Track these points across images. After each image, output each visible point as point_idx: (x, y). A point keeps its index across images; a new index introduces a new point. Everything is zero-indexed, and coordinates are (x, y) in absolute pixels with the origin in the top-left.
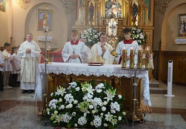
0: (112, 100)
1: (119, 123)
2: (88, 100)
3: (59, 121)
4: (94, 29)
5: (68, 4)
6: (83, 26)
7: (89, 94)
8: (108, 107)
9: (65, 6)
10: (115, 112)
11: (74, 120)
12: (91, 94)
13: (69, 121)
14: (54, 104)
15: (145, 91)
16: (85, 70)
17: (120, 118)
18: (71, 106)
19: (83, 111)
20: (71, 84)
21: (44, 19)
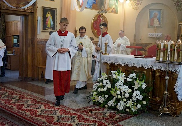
0: (137, 89)
1: (138, 110)
2: (118, 86)
3: (97, 101)
5: (180, 2)
7: (120, 81)
8: (131, 95)
9: (177, 4)
11: (106, 102)
12: (122, 82)
13: (103, 102)
14: (96, 86)
15: (176, 85)
16: (128, 61)
17: (139, 106)
18: (105, 89)
19: (114, 95)
20: (112, 72)
21: (155, 17)
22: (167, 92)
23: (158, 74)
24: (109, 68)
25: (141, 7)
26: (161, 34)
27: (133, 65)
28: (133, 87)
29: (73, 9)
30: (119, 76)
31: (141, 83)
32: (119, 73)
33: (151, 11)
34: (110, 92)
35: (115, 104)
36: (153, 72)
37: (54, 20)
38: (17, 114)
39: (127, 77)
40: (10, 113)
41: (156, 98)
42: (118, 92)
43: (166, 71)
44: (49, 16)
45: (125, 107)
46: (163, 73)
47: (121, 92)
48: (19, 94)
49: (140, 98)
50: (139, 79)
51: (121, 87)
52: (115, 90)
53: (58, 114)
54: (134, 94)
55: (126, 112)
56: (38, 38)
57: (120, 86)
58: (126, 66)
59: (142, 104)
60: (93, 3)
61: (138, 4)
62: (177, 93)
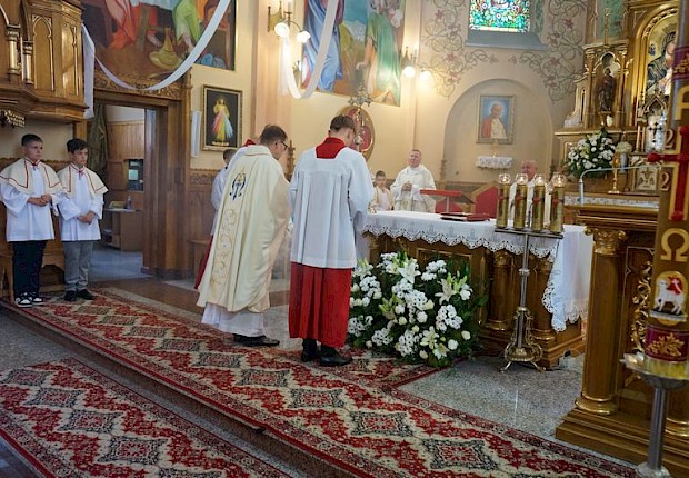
0: (448, 300)
1: (451, 355)
2: (399, 293)
4: (608, 136)
5: (558, 77)
6: (582, 129)
7: (403, 281)
8: (432, 315)
9: (550, 82)
10: (444, 328)
11: (368, 334)
12: (408, 282)
13: (360, 334)
15: (547, 291)
16: (427, 229)
17: (453, 344)
18: (366, 301)
19: (388, 317)
20: (385, 256)
21: (494, 116)
22: (524, 309)
23: (501, 263)
24: (375, 246)
25: (460, 89)
26: (509, 159)
27: (438, 239)
28: (437, 295)
29: (285, 92)
30: (401, 266)
31: (457, 286)
32: (402, 259)
33: (485, 100)
34: (379, 310)
35: (392, 339)
36: (490, 257)
37: (234, 119)
38: (137, 366)
39: (422, 269)
40: (118, 361)
41: (497, 325)
42: (400, 309)
43: (521, 255)
44: (221, 109)
45: (418, 347)
46: (514, 259)
47: (407, 310)
48: (143, 312)
49: (456, 323)
50: (454, 275)
51: (406, 296)
52: (390, 304)
53: (245, 365)
54: (441, 315)
55: (420, 359)
56: (193, 166)
57: (405, 292)
58: (421, 242)
59: (461, 341)
60: (337, 77)
61: (451, 80)
62: (551, 311)
